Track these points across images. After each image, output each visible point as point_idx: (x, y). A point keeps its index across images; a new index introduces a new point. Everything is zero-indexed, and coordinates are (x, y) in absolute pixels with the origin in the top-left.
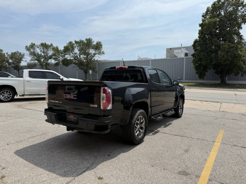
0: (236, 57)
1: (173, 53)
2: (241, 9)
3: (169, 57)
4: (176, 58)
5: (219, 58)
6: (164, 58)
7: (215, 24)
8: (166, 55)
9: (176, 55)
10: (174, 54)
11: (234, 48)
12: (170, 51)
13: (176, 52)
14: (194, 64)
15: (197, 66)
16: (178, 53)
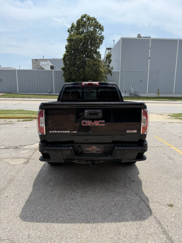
0: (99, 73)
1: (39, 64)
2: (99, 31)
3: (36, 68)
4: (43, 70)
5: (87, 74)
6: (30, 69)
7: (82, 41)
8: (32, 66)
9: (42, 66)
10: (41, 65)
11: (97, 65)
12: (36, 62)
13: (42, 64)
14: (65, 78)
15: (67, 79)
16: (44, 65)
